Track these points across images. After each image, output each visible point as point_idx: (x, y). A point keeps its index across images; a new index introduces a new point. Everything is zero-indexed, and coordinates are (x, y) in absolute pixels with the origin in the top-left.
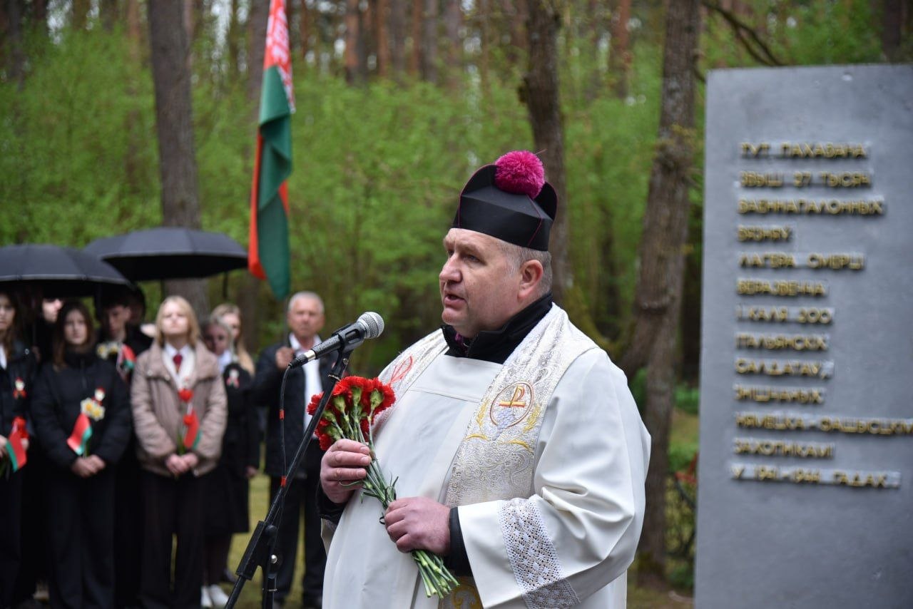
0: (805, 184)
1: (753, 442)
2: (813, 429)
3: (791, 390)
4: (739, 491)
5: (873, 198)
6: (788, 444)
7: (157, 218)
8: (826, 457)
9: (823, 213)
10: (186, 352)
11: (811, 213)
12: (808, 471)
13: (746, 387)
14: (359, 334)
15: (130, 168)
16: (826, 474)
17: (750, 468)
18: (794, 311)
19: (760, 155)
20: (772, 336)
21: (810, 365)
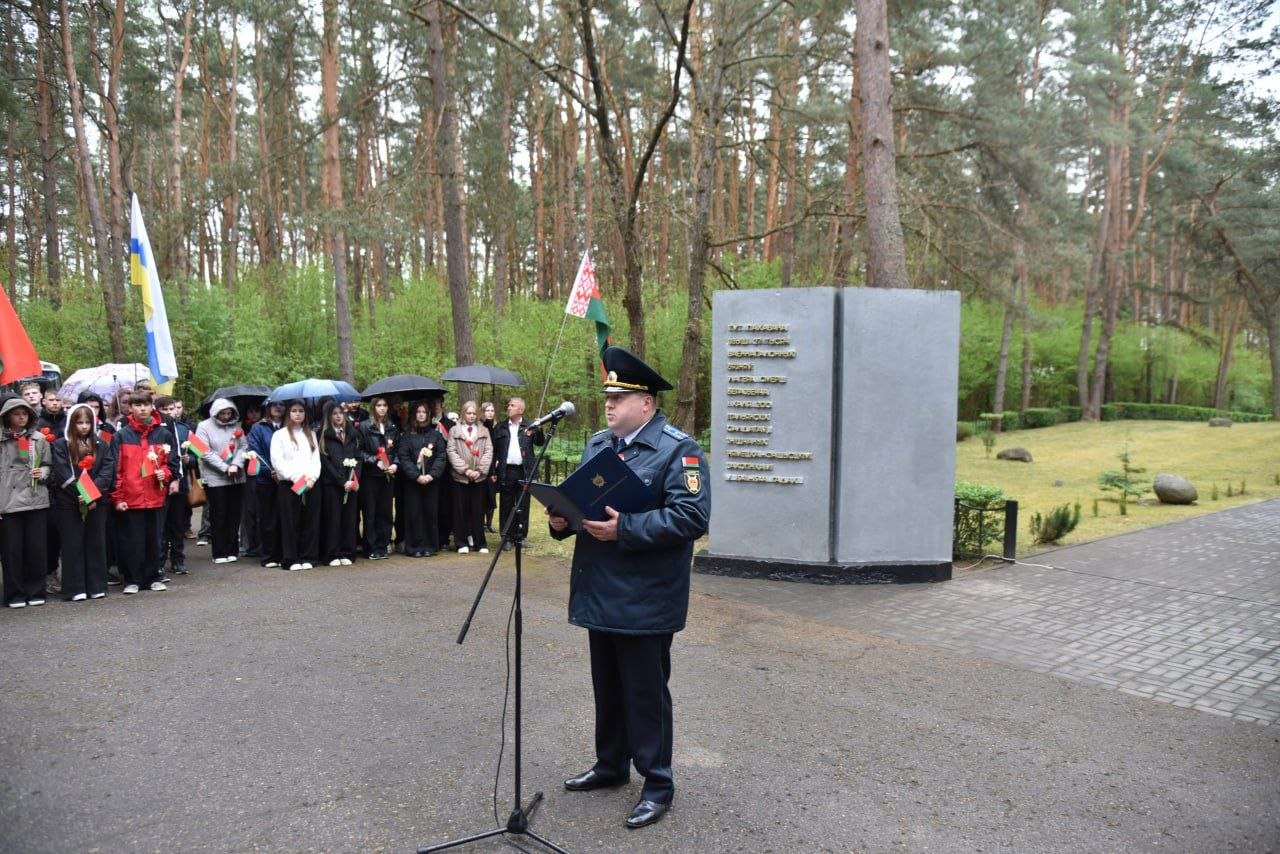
0: (759, 344)
1: (736, 464)
2: (763, 457)
3: (753, 440)
4: (729, 486)
5: (790, 350)
6: (751, 464)
7: (454, 364)
8: (769, 470)
9: (767, 357)
10: (474, 427)
11: (762, 357)
12: (761, 477)
13: (732, 438)
14: (562, 413)
15: (441, 341)
16: (769, 478)
17: (734, 476)
18: (754, 403)
19: (738, 330)
20: (744, 414)
21: (762, 428)
